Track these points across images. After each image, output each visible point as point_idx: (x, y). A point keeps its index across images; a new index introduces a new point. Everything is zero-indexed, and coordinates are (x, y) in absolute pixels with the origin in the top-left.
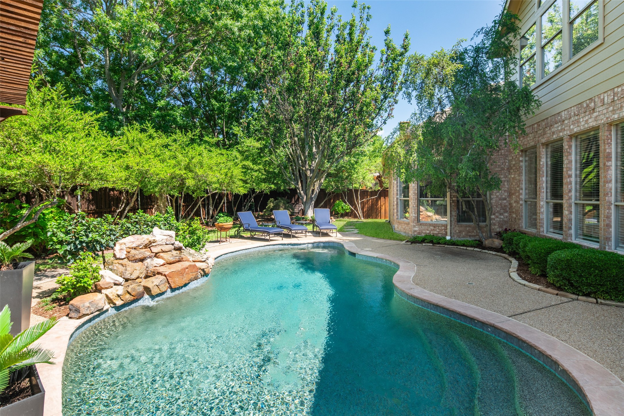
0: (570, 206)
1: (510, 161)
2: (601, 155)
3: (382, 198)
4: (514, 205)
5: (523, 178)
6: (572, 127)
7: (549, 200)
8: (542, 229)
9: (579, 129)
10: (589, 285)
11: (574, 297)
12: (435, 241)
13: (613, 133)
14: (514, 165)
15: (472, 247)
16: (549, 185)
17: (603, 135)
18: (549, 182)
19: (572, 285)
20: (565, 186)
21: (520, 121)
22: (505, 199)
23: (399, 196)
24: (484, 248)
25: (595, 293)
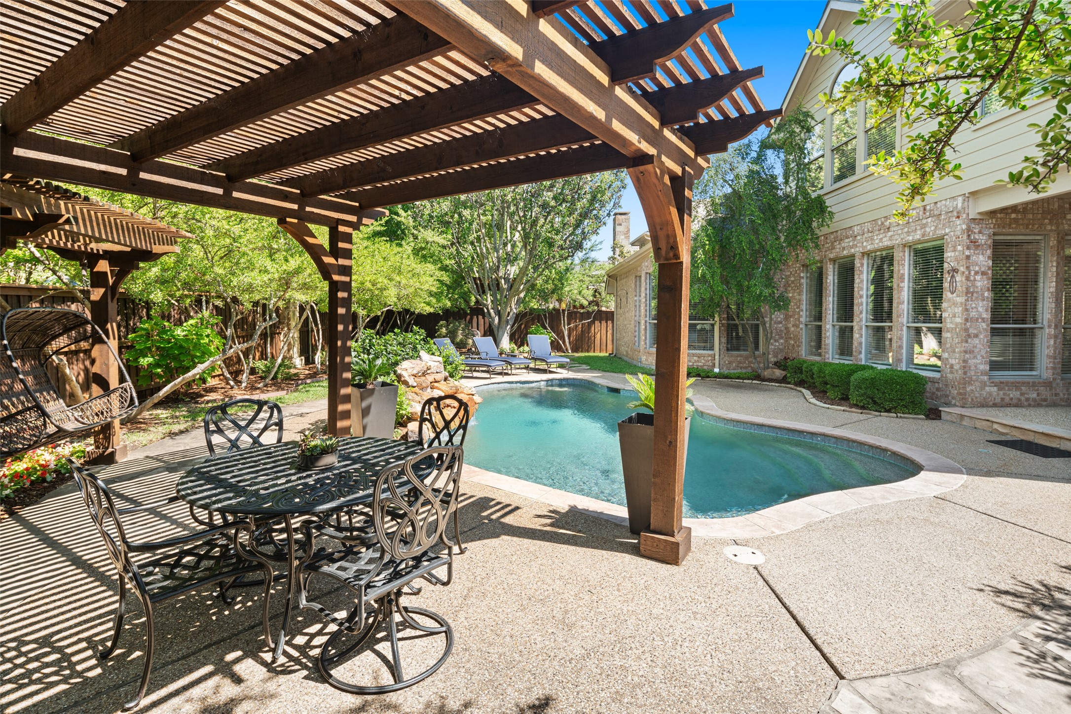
0: (861, 329)
1: (788, 277)
2: (895, 275)
3: (597, 323)
4: (792, 329)
5: (804, 297)
6: (865, 244)
7: (835, 323)
8: (827, 356)
9: (872, 246)
10: (891, 400)
11: (877, 413)
12: (703, 374)
13: (907, 254)
14: (793, 282)
15: (749, 379)
16: (835, 306)
17: (897, 255)
18: (836, 303)
19: (875, 402)
20: (855, 307)
21: (813, 233)
22: (781, 323)
23: (648, 319)
24: (764, 380)
25: (895, 408)
